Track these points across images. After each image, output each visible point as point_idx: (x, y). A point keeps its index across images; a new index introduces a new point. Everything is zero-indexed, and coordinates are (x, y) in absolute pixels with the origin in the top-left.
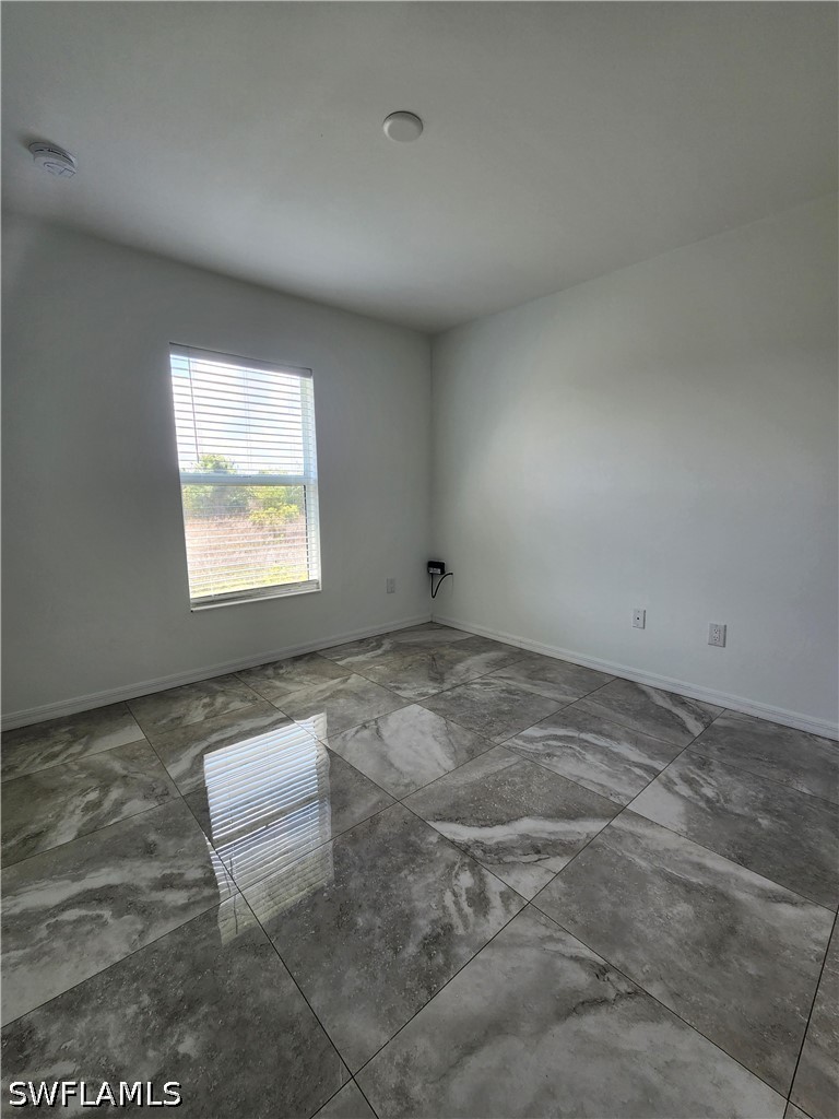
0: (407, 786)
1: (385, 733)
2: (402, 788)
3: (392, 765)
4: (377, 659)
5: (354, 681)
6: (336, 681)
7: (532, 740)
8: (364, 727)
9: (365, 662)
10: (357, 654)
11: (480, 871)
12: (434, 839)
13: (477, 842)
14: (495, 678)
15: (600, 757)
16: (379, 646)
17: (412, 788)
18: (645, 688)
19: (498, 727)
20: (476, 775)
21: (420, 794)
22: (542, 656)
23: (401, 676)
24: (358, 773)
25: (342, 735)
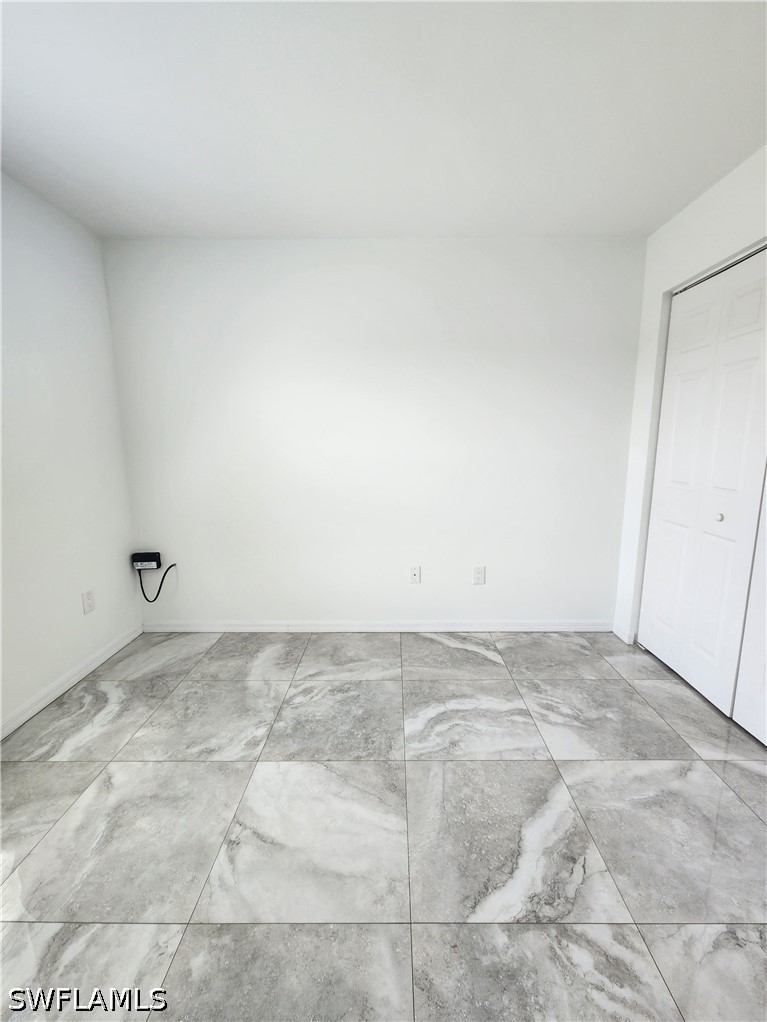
0: (391, 891)
1: (275, 832)
2: (391, 900)
3: (339, 876)
4: (125, 720)
5: (126, 777)
6: (90, 793)
7: (422, 736)
8: (233, 844)
9: (107, 737)
10: (77, 727)
11: (574, 932)
12: (501, 939)
13: (531, 898)
14: (305, 679)
15: (483, 720)
16: (101, 699)
17: (401, 888)
18: (429, 636)
19: (379, 739)
20: (433, 814)
21: (417, 889)
22: (321, 636)
23: (193, 729)
24: (315, 929)
25: (215, 881)
